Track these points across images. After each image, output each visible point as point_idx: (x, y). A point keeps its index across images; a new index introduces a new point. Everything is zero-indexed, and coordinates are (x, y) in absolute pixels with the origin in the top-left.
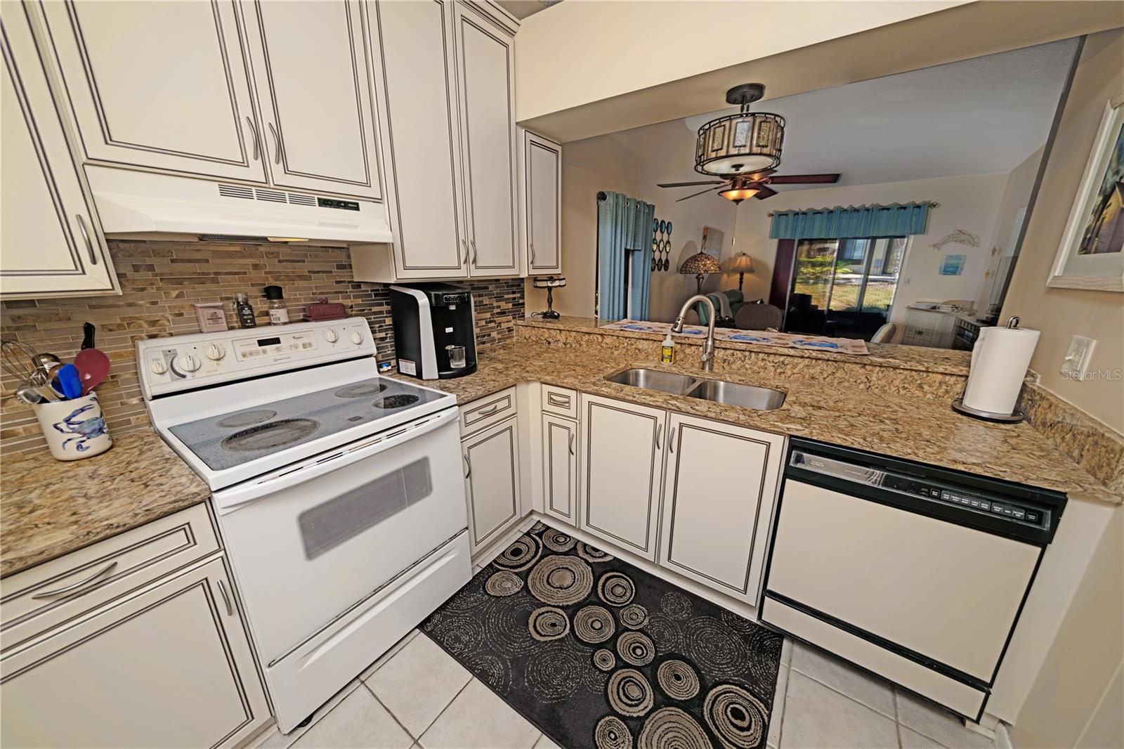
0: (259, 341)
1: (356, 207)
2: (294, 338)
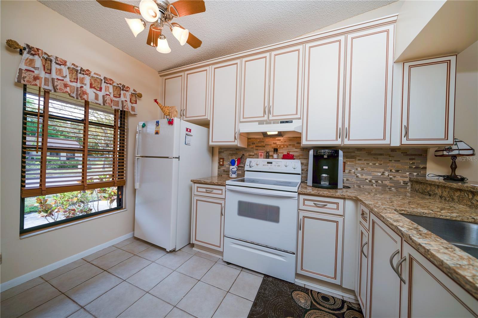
0: (268, 162)
1: (292, 122)
2: (276, 163)
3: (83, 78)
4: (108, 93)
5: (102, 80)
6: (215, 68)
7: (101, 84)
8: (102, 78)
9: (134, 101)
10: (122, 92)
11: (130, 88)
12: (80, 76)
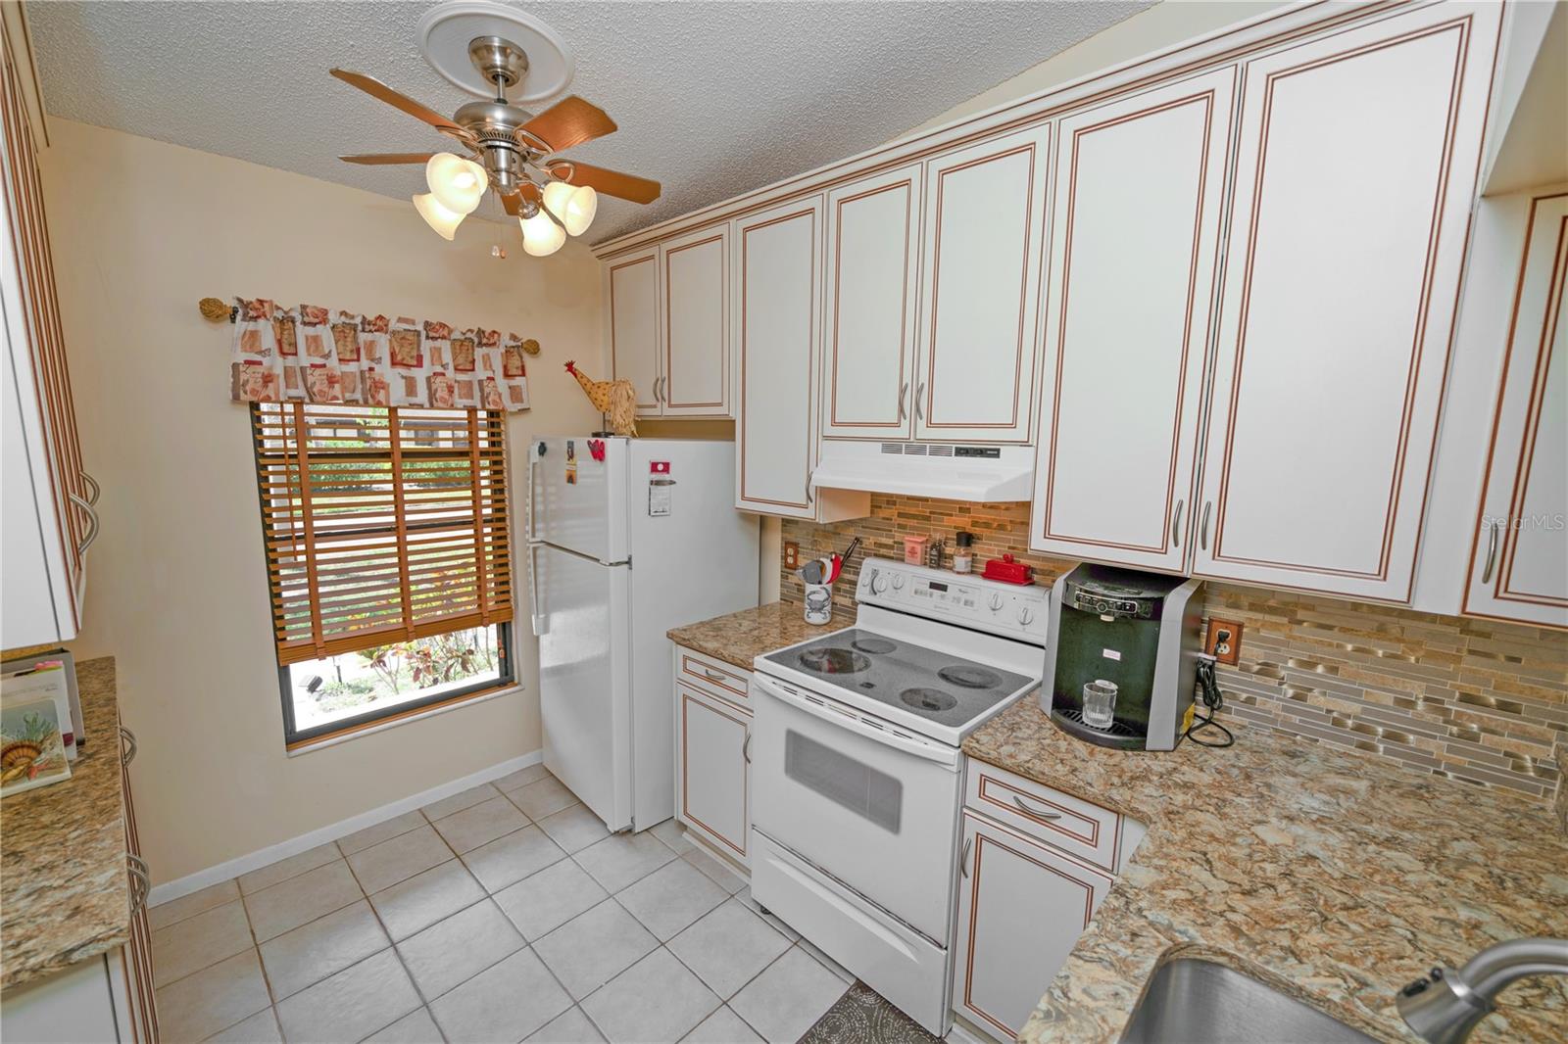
0: (931, 583)
1: (996, 454)
2: (960, 590)
3: (372, 343)
4: (439, 369)
5: (418, 333)
6: (746, 230)
7: (419, 346)
8: (420, 327)
9: (517, 368)
10: (479, 352)
11: (499, 335)
12: (363, 337)
